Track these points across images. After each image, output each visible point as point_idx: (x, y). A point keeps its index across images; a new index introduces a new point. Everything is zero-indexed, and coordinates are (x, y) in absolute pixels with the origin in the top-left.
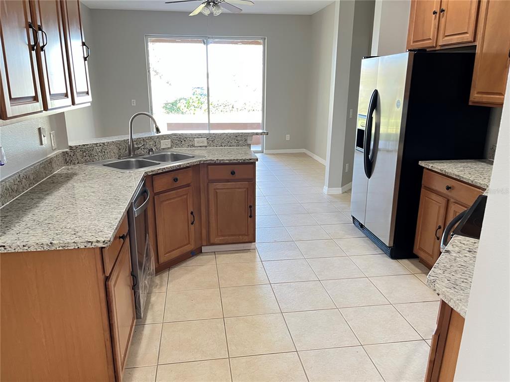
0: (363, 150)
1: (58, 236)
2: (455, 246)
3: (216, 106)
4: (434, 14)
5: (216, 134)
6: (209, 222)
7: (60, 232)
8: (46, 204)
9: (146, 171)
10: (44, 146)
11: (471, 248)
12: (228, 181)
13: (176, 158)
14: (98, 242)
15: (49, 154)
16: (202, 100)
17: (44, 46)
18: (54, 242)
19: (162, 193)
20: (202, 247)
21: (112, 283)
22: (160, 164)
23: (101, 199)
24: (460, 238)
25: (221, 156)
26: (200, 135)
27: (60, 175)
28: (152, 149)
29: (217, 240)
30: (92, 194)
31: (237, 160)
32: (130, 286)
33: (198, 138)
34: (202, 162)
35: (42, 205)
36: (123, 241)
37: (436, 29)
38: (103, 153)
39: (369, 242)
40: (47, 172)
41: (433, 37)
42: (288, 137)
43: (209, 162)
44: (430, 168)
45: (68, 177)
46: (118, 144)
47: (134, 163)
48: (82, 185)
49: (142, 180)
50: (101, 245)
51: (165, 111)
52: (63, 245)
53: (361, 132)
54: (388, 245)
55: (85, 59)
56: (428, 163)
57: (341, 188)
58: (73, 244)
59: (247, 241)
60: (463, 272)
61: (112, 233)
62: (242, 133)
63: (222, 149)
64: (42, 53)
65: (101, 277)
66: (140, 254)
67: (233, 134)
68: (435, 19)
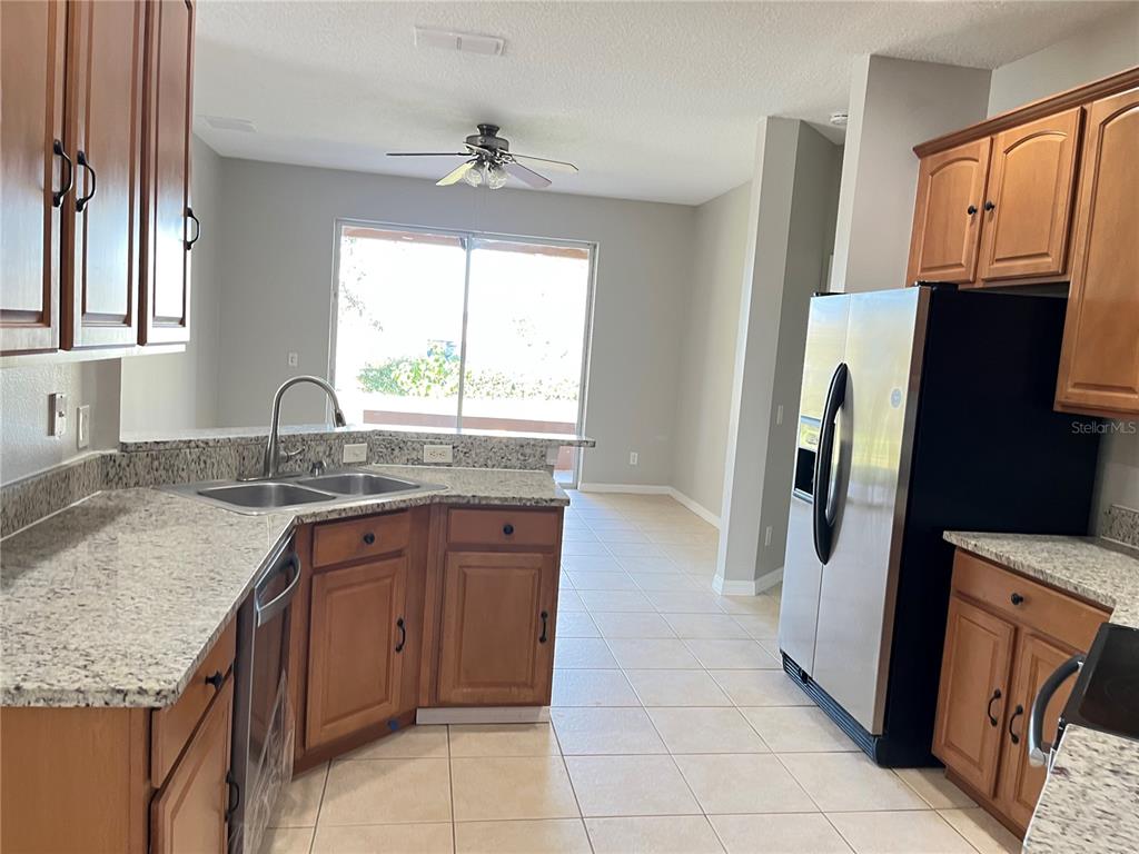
0: (811, 497)
1: (40, 670)
2: (1075, 756)
3: (477, 381)
4: (970, 212)
5: (475, 438)
6: (440, 649)
7: (48, 657)
8: (32, 582)
9: (298, 514)
10: (57, 438)
11: (1116, 762)
12: (494, 548)
13: (375, 486)
14: (142, 692)
15: (66, 459)
16: (446, 367)
17: (86, 199)
18: (27, 686)
19: (330, 570)
20: (418, 711)
21: (167, 806)
22: (334, 498)
23: (174, 575)
24: (1083, 732)
25: (483, 488)
26: (437, 436)
27: (85, 510)
28: (321, 463)
29: (457, 694)
30: (155, 563)
31: (521, 499)
32: (219, 812)
33: (432, 443)
34: (437, 500)
35: (20, 582)
36: (214, 690)
37: (975, 245)
38: (202, 465)
39: (824, 718)
40: (52, 502)
41: (969, 261)
42: (634, 458)
43: (454, 500)
44: (970, 549)
45: (105, 516)
46: (241, 446)
47: (273, 493)
48: (134, 538)
49: (288, 533)
50: (148, 701)
51: (362, 386)
52: (50, 695)
53: (806, 455)
54: (870, 730)
55: (187, 246)
57: (753, 584)
58: (74, 695)
59: (529, 700)
60: (1112, 832)
61: (184, 669)
62: (536, 439)
63: (486, 472)
64: (79, 216)
65: (141, 790)
66: (260, 719)
67: (515, 439)
68: (972, 224)
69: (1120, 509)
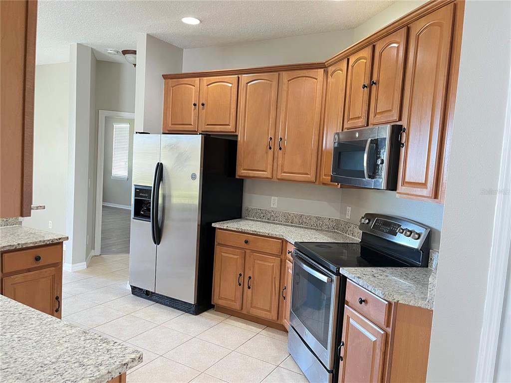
4: (194, 105)
12: (29, 270)
31: (44, 241)
37: (197, 118)
39: (162, 307)
41: (194, 123)
44: (225, 228)
54: (192, 303)
56: (222, 224)
57: (85, 263)
68: (194, 110)
69: (251, 208)
